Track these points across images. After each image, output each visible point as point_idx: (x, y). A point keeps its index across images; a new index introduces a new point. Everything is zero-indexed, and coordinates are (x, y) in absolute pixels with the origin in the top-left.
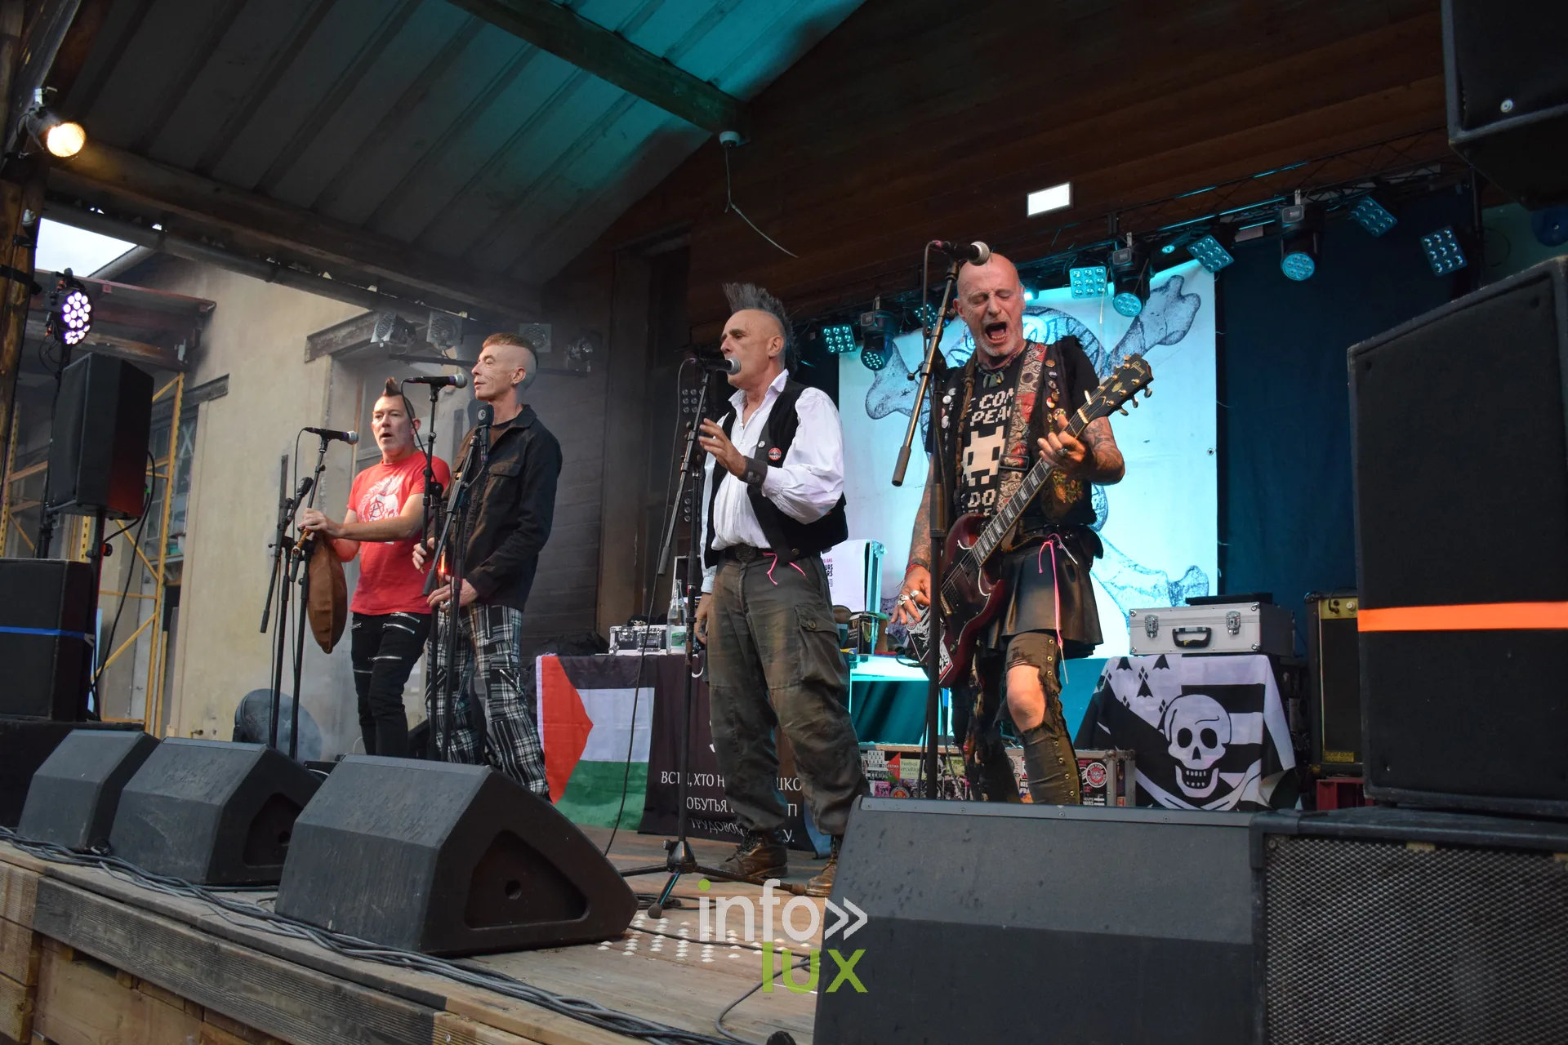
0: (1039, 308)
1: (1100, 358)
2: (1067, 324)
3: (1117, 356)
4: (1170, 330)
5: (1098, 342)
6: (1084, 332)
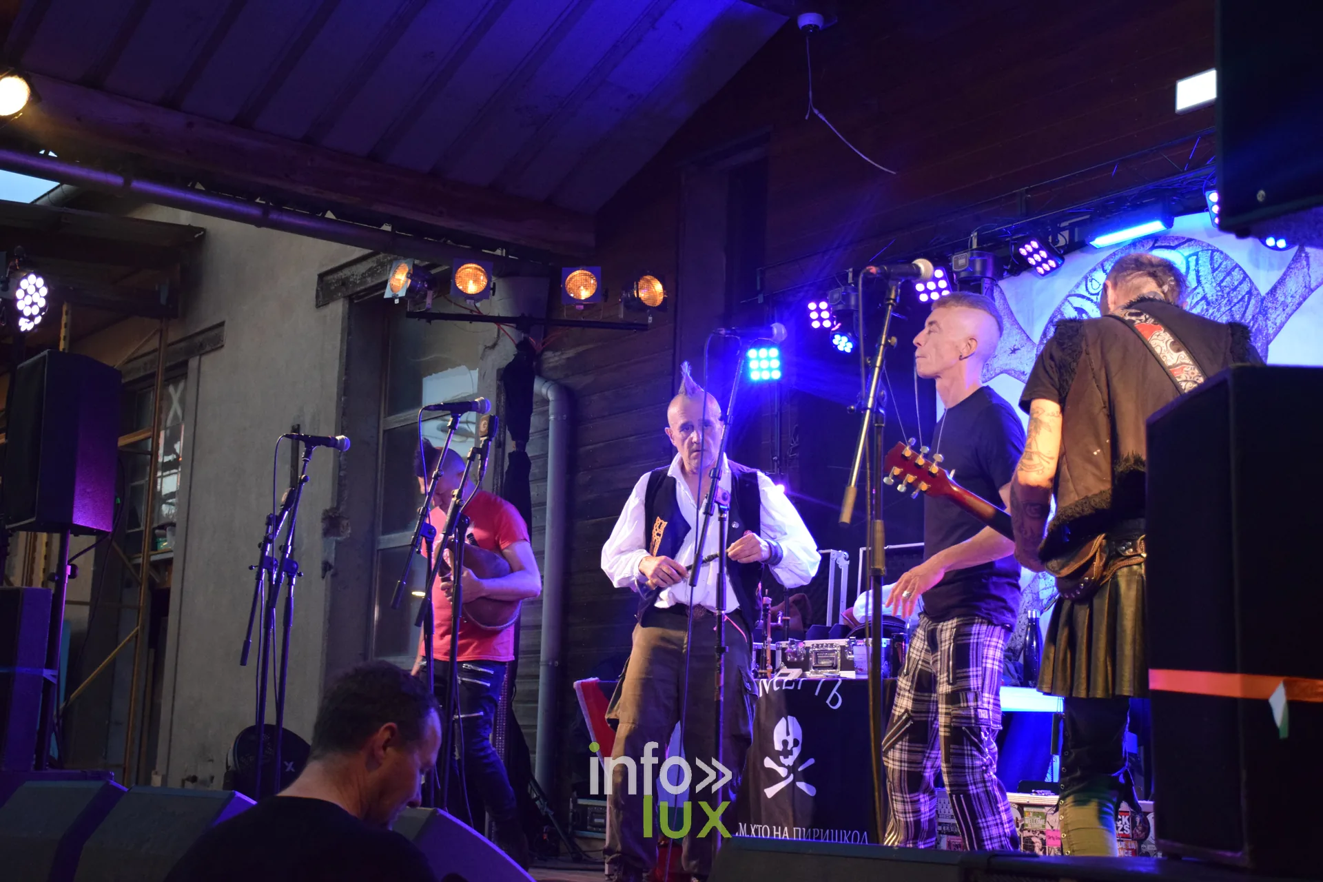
1: (1253, 302)
3: (1275, 300)
6: (1233, 269)
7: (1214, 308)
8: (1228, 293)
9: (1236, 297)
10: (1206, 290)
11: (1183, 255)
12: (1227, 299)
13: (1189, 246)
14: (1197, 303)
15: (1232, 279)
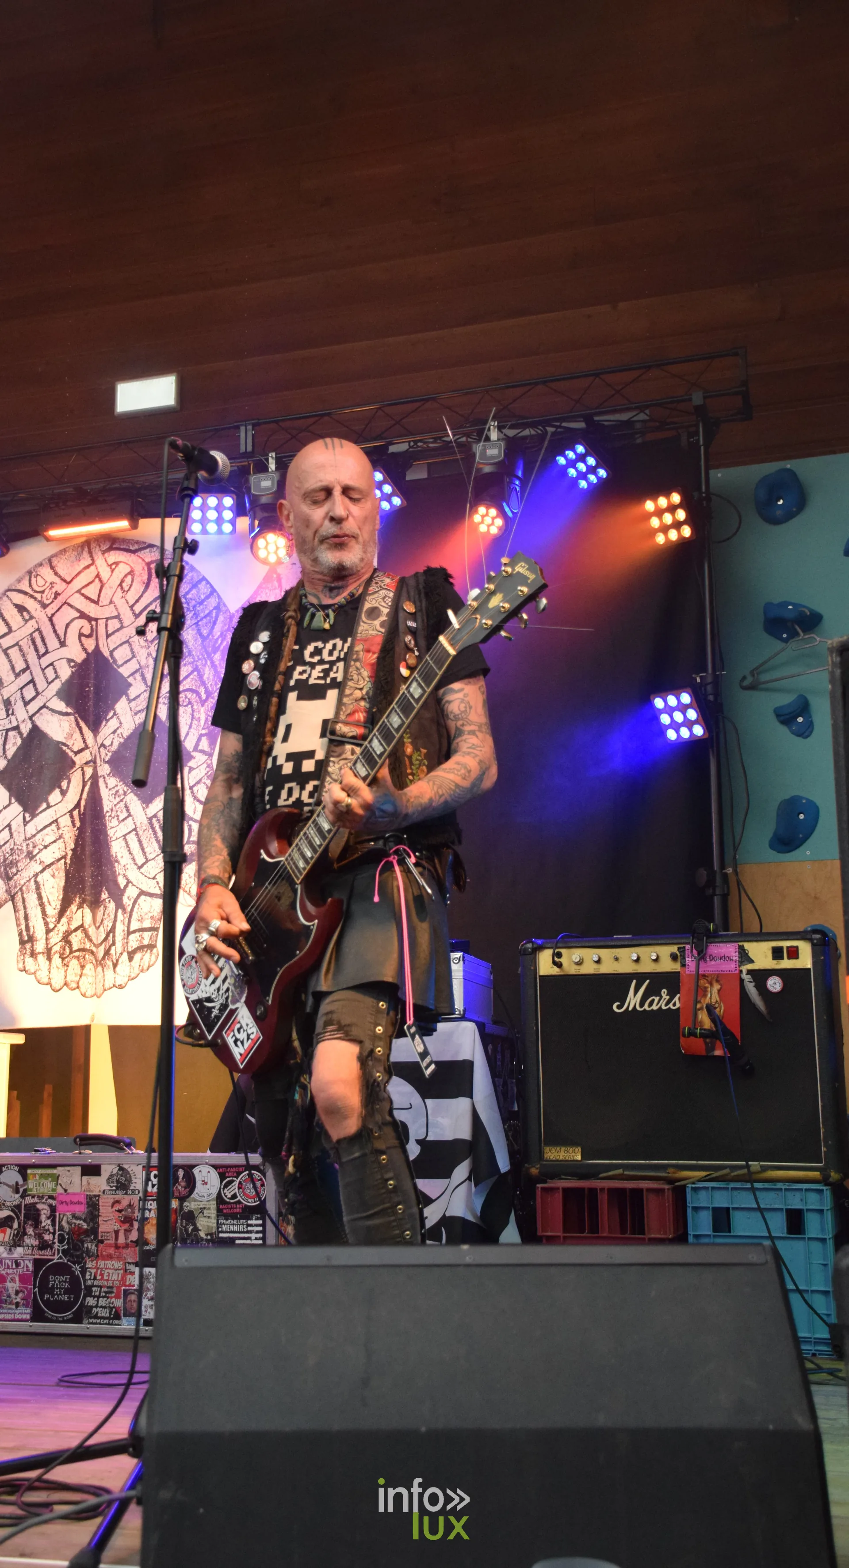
0: (137, 542)
1: (221, 618)
5: (219, 596)
6: (200, 581)
8: (194, 607)
9: (203, 611)
11: (143, 560)
12: (192, 613)
13: (151, 552)
15: (198, 592)
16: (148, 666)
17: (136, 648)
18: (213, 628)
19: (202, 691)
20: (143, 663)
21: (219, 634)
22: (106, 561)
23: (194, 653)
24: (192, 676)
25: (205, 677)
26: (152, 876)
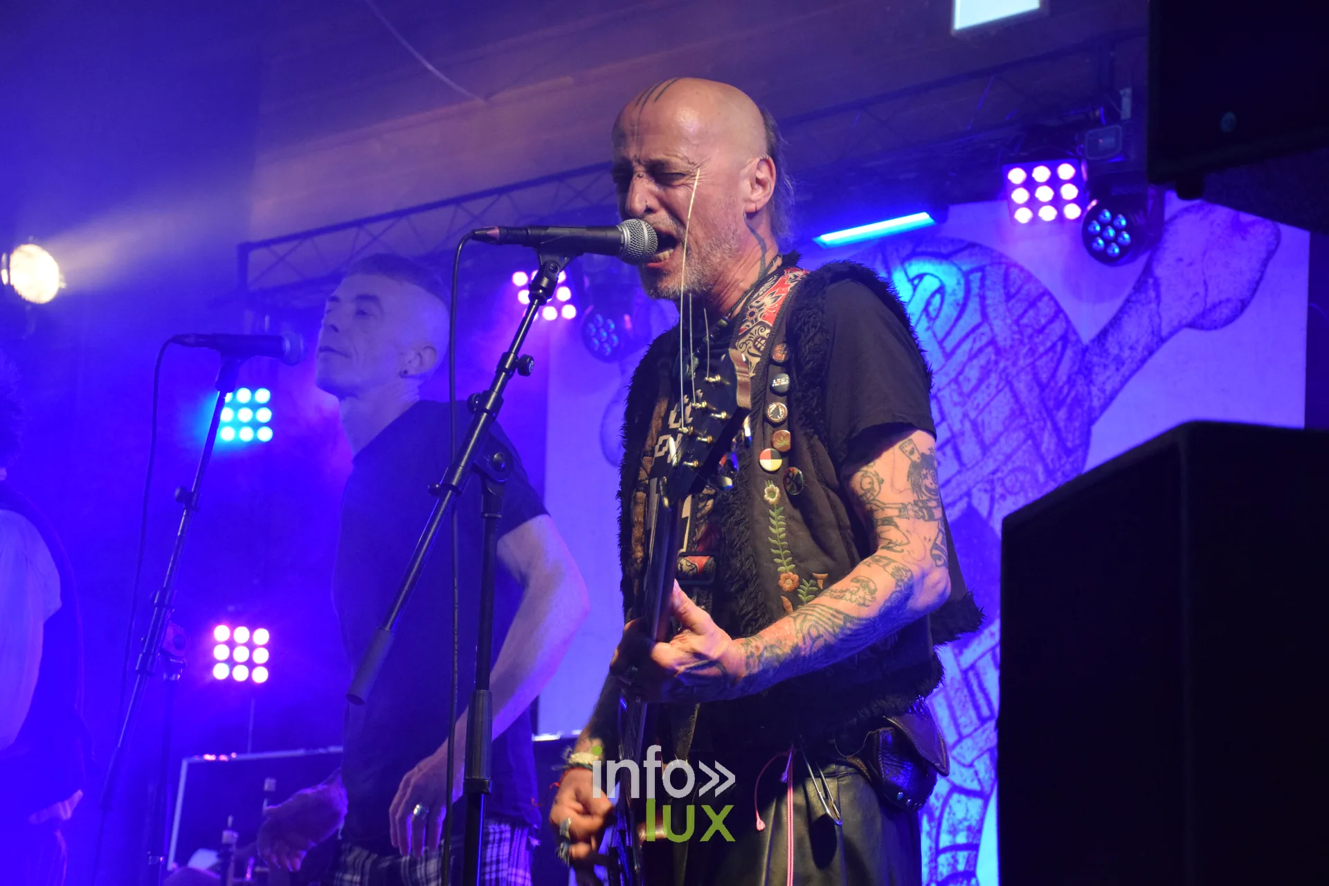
0: (952, 241)
1: (1069, 353)
2: (1006, 277)
3: (1104, 352)
4: (1210, 301)
5: (1066, 317)
6: (1039, 297)
7: (1008, 359)
8: (1031, 337)
9: (1043, 343)
10: (996, 330)
11: (960, 269)
12: (1027, 347)
13: (971, 255)
14: (981, 350)
15: (1037, 314)
16: (962, 434)
17: (947, 406)
18: (1056, 369)
19: (1040, 469)
20: (957, 427)
21: (1064, 378)
22: (906, 274)
23: (1028, 410)
24: (1024, 447)
25: (1044, 448)
26: (968, 760)
